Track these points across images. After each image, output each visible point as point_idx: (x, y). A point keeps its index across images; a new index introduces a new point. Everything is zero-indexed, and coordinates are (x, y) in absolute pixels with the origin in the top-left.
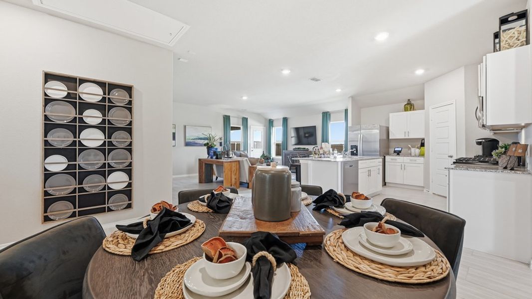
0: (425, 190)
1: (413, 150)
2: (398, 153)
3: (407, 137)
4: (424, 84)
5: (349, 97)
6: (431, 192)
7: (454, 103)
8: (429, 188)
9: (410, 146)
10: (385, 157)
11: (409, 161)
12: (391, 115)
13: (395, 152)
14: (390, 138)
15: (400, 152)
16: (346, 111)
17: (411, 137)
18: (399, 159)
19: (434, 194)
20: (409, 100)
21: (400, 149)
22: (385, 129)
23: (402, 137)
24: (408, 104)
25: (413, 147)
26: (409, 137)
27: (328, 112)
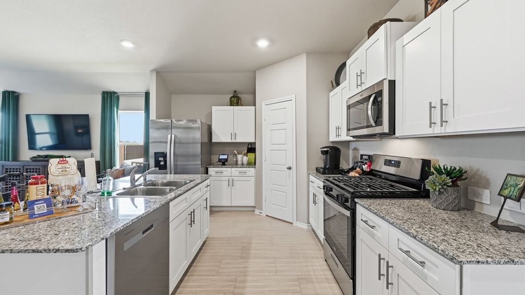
0: (257, 212)
1: (239, 157)
2: (224, 163)
3: (233, 141)
4: (255, 72)
5: (152, 71)
6: (264, 214)
7: (294, 99)
8: (261, 209)
9: (236, 152)
10: (207, 169)
11: (237, 174)
12: (214, 108)
13: (220, 160)
14: (213, 141)
15: (226, 160)
16: (147, 95)
17: (238, 140)
18: (227, 171)
19: (267, 215)
20: (235, 92)
21: (225, 157)
22: (206, 128)
23: (229, 140)
24: (234, 97)
25: (239, 154)
26: (236, 141)
27: (115, 93)
